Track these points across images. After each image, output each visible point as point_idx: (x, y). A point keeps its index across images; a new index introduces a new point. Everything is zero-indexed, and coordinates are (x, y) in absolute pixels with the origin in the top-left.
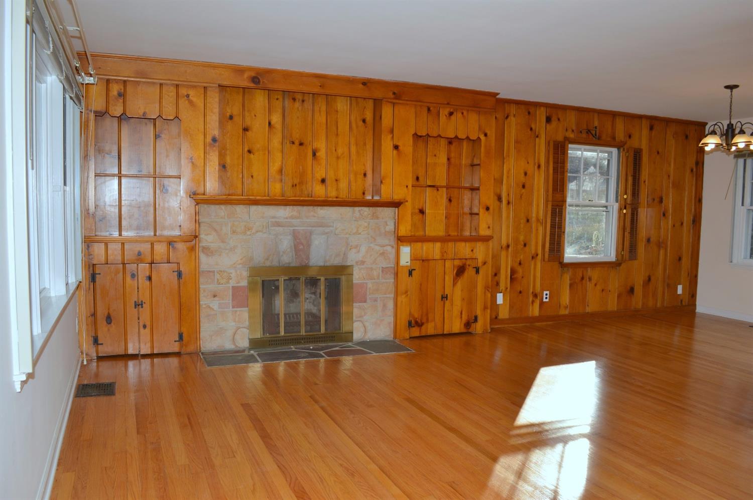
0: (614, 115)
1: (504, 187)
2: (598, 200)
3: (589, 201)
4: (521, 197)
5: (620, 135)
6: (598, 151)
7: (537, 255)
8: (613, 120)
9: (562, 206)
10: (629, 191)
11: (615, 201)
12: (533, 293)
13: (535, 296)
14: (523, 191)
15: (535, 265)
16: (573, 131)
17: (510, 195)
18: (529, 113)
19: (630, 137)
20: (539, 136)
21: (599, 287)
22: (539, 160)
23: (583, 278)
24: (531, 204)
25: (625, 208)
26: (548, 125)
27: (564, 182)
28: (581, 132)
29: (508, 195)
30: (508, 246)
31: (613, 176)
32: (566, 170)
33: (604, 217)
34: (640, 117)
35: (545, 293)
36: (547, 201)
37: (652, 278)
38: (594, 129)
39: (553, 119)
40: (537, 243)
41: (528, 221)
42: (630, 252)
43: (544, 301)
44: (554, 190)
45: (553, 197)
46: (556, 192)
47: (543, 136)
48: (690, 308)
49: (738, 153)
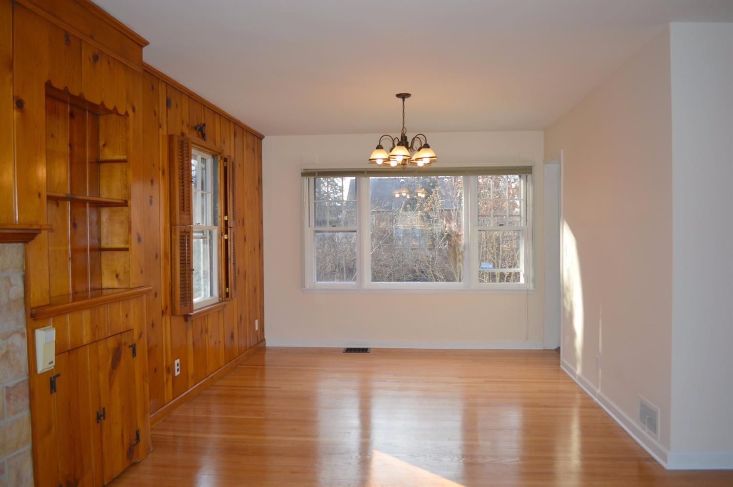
3: (197, 223)
5: (218, 139)
6: (199, 157)
7: (167, 308)
8: (214, 118)
9: (190, 232)
10: (230, 211)
11: (213, 225)
12: (166, 367)
13: (168, 371)
15: (166, 323)
16: (187, 125)
18: (153, 88)
20: (161, 125)
21: (213, 340)
22: (163, 163)
25: (226, 233)
26: (168, 111)
27: (189, 197)
28: (196, 128)
31: (210, 191)
32: (191, 180)
33: (202, 245)
35: (176, 362)
36: (172, 225)
37: (243, 317)
38: (204, 127)
39: (171, 104)
40: (166, 289)
41: (156, 257)
42: (234, 288)
43: (176, 375)
44: (180, 209)
45: (180, 219)
46: (183, 212)
47: (165, 126)
48: (261, 345)
49: (306, 171)
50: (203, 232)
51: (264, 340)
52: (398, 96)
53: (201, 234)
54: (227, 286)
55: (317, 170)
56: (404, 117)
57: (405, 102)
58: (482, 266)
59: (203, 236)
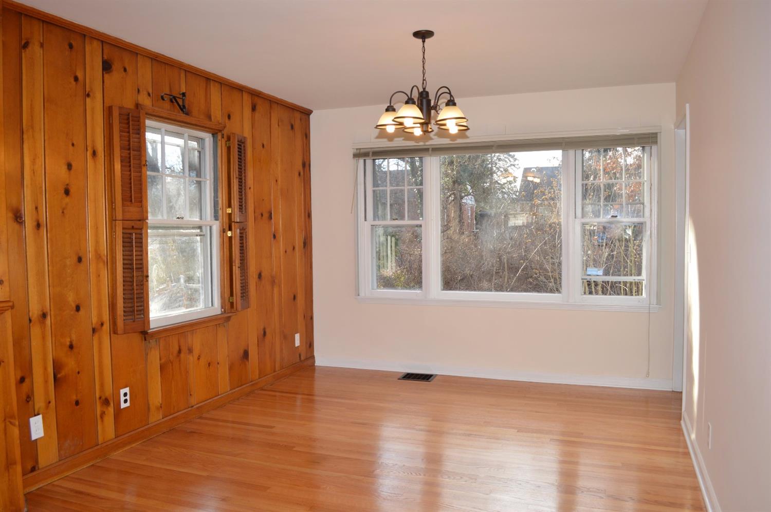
0: (208, 79)
1: (27, 192)
2: (190, 217)
3: (178, 218)
4: (63, 212)
5: (217, 114)
6: (186, 135)
7: (102, 324)
8: (206, 87)
9: (141, 229)
10: (235, 202)
11: (213, 219)
12: (100, 398)
13: (106, 402)
14: (67, 200)
15: (100, 343)
16: (149, 95)
17: (39, 208)
18: (71, 46)
19: (229, 117)
20: (90, 94)
21: (203, 361)
22: (93, 141)
23: (180, 351)
24: (83, 226)
25: (230, 229)
26: (106, 76)
27: (141, 184)
28: (163, 98)
29: (36, 208)
30: (44, 315)
31: (208, 178)
32: (143, 163)
33: (199, 244)
34: (240, 89)
35: (122, 391)
36: (113, 220)
37: (268, 331)
38: (181, 96)
39: (114, 67)
40: (99, 301)
41: (80, 260)
42: (241, 297)
43: (122, 407)
44: (123, 200)
45: (123, 211)
46: (129, 203)
47: (99, 96)
48: (309, 362)
49: (358, 151)
50: (200, 228)
51: (313, 357)
52: (417, 34)
53: (199, 231)
54: (232, 294)
55: (373, 150)
56: (424, 64)
57: (425, 43)
58: (589, 273)
59: (202, 233)
